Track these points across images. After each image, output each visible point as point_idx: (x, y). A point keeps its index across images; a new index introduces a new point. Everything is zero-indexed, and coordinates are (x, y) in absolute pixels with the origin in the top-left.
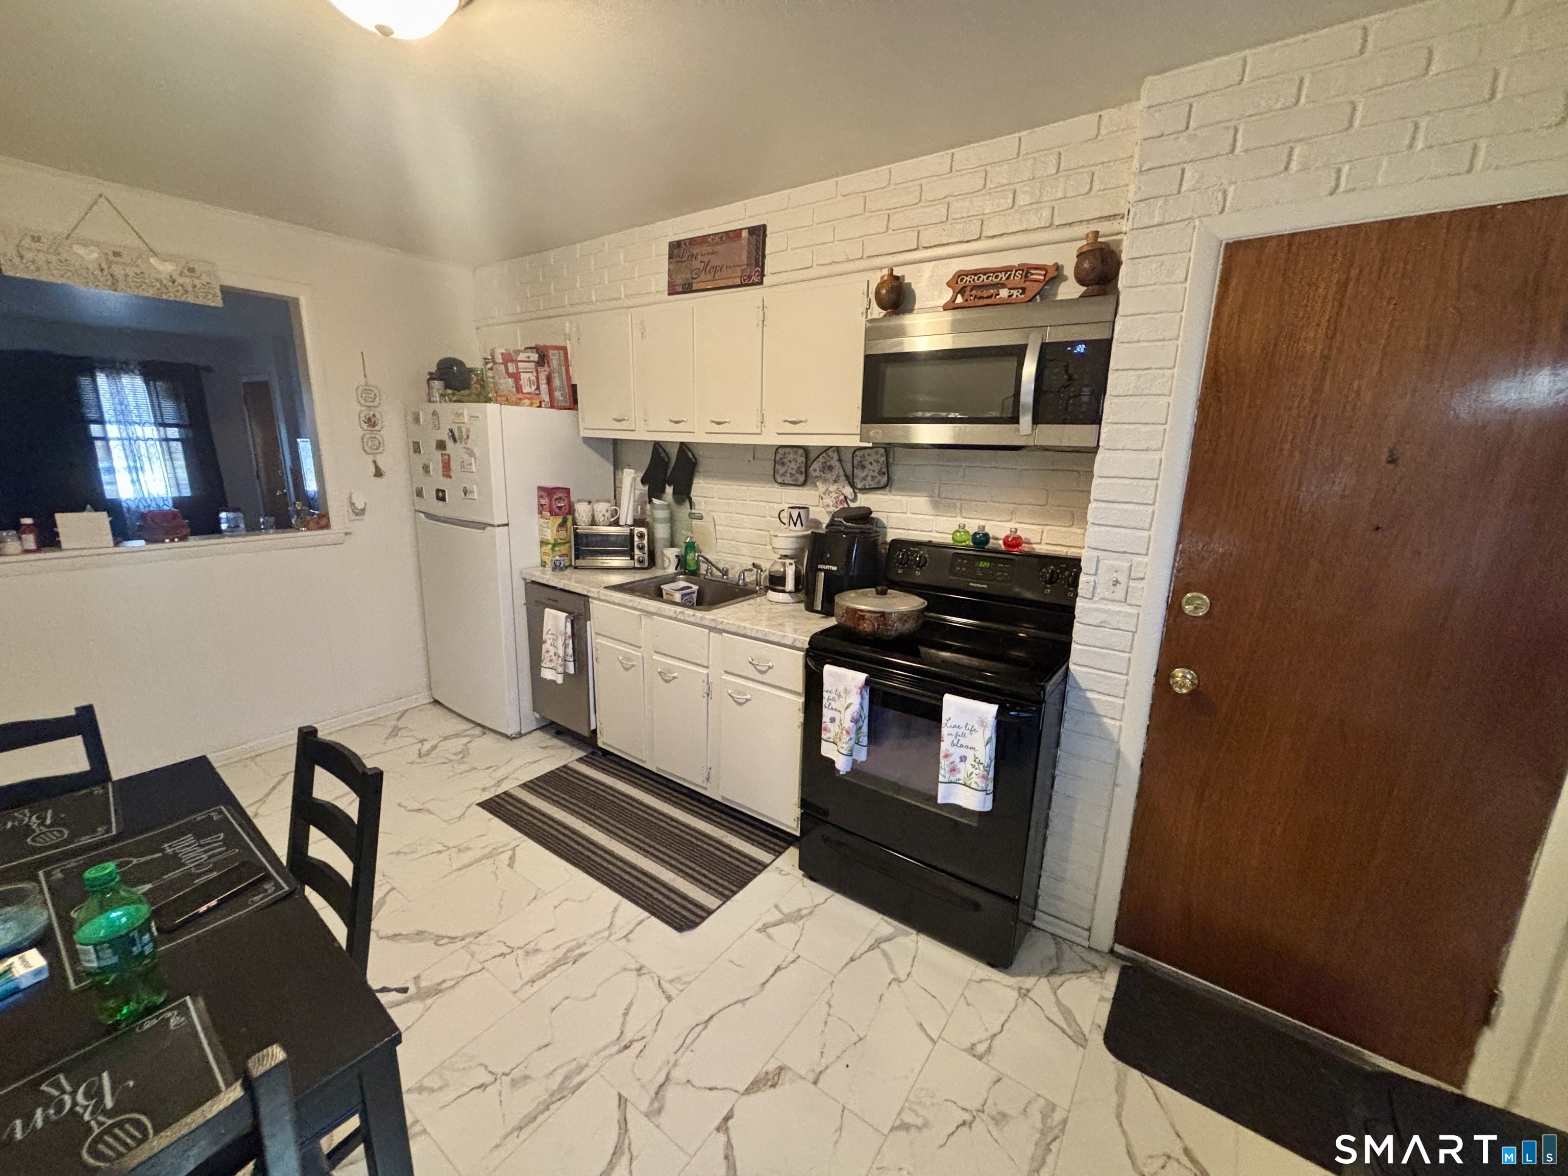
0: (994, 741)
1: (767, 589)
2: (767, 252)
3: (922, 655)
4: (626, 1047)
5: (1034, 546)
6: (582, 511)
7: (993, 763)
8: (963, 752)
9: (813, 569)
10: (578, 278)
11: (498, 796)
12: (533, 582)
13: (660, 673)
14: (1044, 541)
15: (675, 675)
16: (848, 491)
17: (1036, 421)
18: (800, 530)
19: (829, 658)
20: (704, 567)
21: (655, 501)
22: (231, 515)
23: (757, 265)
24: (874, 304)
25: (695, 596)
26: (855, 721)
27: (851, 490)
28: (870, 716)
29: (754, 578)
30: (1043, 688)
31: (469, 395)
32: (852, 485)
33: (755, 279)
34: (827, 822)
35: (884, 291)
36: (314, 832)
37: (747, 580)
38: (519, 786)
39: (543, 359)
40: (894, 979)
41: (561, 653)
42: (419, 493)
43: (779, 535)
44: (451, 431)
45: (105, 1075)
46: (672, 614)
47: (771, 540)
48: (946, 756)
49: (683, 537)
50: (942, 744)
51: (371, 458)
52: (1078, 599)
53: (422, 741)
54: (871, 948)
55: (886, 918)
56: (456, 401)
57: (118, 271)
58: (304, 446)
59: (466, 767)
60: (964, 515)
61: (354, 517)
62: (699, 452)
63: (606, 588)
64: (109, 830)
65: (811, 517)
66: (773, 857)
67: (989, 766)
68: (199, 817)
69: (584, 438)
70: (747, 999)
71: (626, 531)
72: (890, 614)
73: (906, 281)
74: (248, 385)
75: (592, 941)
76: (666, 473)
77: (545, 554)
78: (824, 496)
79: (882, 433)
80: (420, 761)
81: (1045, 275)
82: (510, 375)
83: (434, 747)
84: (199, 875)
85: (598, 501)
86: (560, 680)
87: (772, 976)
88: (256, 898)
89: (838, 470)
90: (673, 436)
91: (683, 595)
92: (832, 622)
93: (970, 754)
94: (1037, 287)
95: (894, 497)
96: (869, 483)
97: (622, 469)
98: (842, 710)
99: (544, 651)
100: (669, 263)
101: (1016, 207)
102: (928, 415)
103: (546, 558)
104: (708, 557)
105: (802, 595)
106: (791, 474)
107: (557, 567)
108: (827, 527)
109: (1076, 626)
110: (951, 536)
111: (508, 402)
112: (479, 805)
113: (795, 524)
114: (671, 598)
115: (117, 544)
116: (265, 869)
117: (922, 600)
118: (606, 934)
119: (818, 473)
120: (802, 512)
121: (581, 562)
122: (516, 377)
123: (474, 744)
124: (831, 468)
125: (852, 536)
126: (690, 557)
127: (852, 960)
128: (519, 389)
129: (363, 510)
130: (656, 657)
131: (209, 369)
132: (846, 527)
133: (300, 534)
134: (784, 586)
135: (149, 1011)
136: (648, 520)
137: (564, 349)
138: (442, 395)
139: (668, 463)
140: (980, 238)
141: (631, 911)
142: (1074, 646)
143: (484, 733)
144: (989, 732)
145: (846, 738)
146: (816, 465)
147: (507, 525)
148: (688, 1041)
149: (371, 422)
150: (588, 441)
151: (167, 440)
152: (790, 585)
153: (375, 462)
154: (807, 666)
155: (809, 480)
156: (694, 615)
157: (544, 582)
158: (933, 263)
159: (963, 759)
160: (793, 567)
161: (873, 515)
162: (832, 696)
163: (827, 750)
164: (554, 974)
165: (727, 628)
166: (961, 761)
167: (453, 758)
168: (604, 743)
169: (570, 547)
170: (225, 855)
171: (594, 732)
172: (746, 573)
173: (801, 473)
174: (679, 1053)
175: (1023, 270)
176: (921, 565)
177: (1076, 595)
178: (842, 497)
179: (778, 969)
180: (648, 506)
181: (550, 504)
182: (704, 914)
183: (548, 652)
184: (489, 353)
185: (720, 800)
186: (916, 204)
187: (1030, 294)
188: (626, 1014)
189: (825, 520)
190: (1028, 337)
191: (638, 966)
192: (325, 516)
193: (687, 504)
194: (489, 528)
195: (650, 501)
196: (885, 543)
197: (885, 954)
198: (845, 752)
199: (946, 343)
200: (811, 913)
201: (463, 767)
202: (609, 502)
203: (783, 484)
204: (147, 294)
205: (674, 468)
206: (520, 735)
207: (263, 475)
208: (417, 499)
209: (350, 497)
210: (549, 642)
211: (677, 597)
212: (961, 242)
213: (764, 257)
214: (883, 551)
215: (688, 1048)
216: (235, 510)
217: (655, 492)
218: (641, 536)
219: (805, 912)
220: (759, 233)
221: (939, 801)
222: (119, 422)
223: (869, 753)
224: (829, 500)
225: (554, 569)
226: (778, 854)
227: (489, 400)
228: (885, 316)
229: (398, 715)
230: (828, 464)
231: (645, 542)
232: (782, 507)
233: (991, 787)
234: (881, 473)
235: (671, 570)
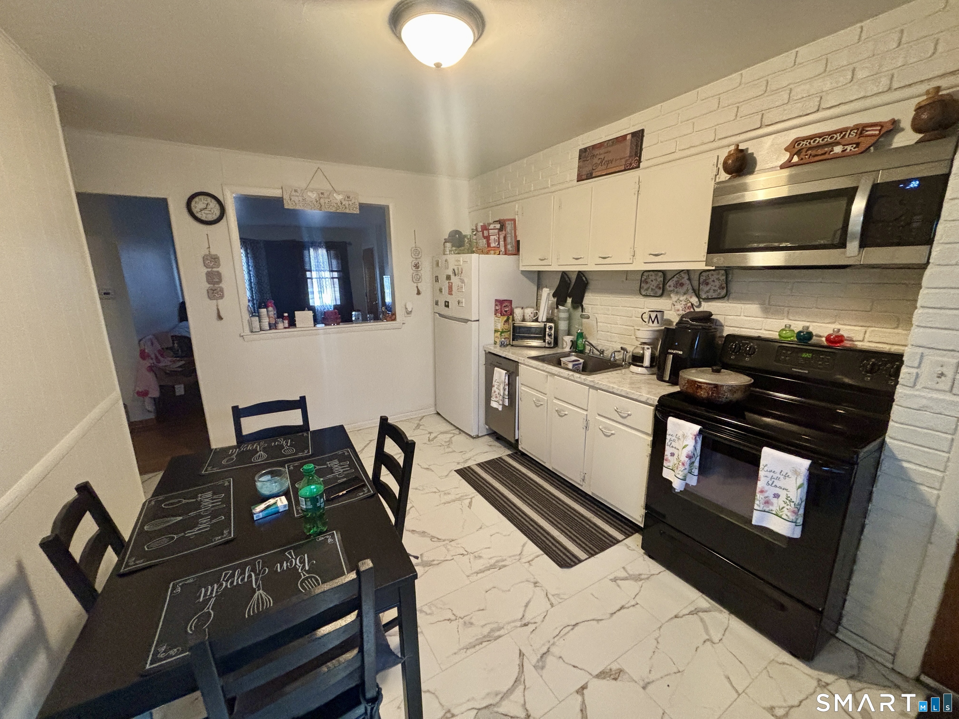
0: (806, 486)
1: (630, 364)
2: (643, 147)
3: (747, 417)
4: (526, 625)
5: (856, 343)
6: (518, 313)
7: (803, 504)
8: (777, 491)
9: (664, 353)
10: (524, 178)
11: (465, 468)
12: (489, 353)
13: (556, 411)
14: (866, 340)
15: (566, 413)
16: (694, 300)
17: (862, 245)
18: (656, 326)
19: (673, 413)
20: (588, 348)
21: (560, 307)
22: (357, 313)
23: (636, 155)
24: (722, 170)
25: (581, 366)
26: (689, 457)
27: (697, 300)
28: (701, 455)
29: (621, 357)
30: (857, 454)
31: (463, 250)
32: (698, 296)
33: (634, 165)
34: (664, 522)
35: (730, 161)
36: (383, 468)
37: (617, 358)
38: (476, 464)
39: (502, 227)
40: (708, 640)
41: (502, 394)
42: (437, 303)
43: (641, 329)
44: (454, 270)
45: (306, 555)
46: (566, 376)
47: (635, 332)
48: (762, 492)
49: (576, 329)
50: (759, 483)
51: (415, 285)
52: (898, 386)
53: (430, 433)
54: (691, 613)
55: (704, 596)
56: (456, 254)
57: (322, 201)
58: (387, 280)
59: (450, 450)
60: (791, 318)
61: (406, 315)
62: (589, 277)
63: (529, 358)
64: (309, 452)
65: (665, 317)
66: (624, 537)
67: (800, 505)
68: (340, 452)
69: (522, 271)
70: (601, 620)
71: (542, 325)
72: (722, 386)
73: (750, 152)
74: (365, 251)
75: (509, 559)
76: (568, 291)
77: (497, 337)
78: (675, 304)
79: (722, 259)
80: (429, 443)
81: (880, 130)
82: (485, 237)
83: (436, 437)
84: (340, 479)
85: (527, 307)
86: (500, 408)
87: (619, 610)
88: (360, 494)
89: (688, 286)
90: (574, 267)
91: (574, 365)
92: (677, 389)
93: (783, 494)
94: (872, 140)
95: (729, 304)
96: (711, 294)
97: (542, 289)
98: (680, 448)
99: (493, 391)
100: (579, 162)
101: (855, 80)
102: (762, 245)
103: (498, 341)
104: (591, 342)
105: (655, 370)
106: (652, 289)
107: (502, 345)
108: (677, 324)
109: (895, 407)
110: (778, 333)
111: (483, 253)
112: (455, 471)
113: (653, 322)
114: (566, 366)
115: (315, 325)
116: (364, 481)
117: (749, 378)
118: (518, 557)
119: (672, 288)
120: (658, 314)
121: (515, 343)
122: (488, 238)
123: (455, 437)
124: (682, 285)
125: (695, 331)
126: (580, 341)
127: (676, 617)
128: (489, 245)
129: (411, 311)
130: (555, 401)
131: (350, 244)
132: (692, 325)
133: (383, 323)
134: (642, 362)
135: (321, 533)
136: (555, 318)
137: (514, 220)
138: (450, 251)
139: (570, 284)
140: (818, 110)
141: (532, 549)
142: (891, 423)
143: (460, 433)
144: (802, 479)
145: (681, 468)
146: (670, 283)
147: (478, 320)
148: (563, 633)
149: (417, 266)
150: (523, 272)
151: (333, 278)
152: (647, 362)
153: (417, 287)
154: (655, 416)
155: (665, 293)
156: (580, 377)
157: (495, 352)
158: (773, 136)
159: (777, 496)
160: (650, 351)
161: (713, 317)
162: (673, 438)
163: (667, 474)
164: (488, 572)
165: (601, 387)
166: (775, 497)
167: (443, 443)
168: (522, 448)
169: (510, 334)
170: (349, 472)
171: (517, 441)
172: (616, 353)
173: (660, 288)
174: (556, 639)
175: (858, 129)
176: (751, 353)
177: (897, 383)
178: (689, 304)
179: (622, 608)
180: (556, 311)
181: (501, 308)
182: (577, 562)
183: (495, 392)
184: (474, 225)
185: (590, 494)
186: (762, 95)
187: (863, 147)
188: (526, 606)
189: (676, 320)
190: (859, 181)
191: (535, 580)
192: (394, 314)
193: (580, 309)
194: (469, 322)
195: (557, 308)
196: (722, 337)
197: (702, 620)
198: (681, 477)
199: (783, 192)
200: (648, 578)
201: (447, 450)
202: (533, 308)
203: (646, 296)
204: (332, 211)
205: (573, 288)
206: (478, 437)
207: (368, 294)
208: (435, 306)
209: (406, 306)
210: (496, 386)
211: (570, 366)
212: (800, 116)
213: (641, 149)
214: (720, 342)
215: (561, 637)
216: (358, 311)
217: (561, 302)
218: (551, 328)
219: (643, 577)
220: (639, 136)
221: (754, 522)
222: (316, 270)
223: (698, 481)
224: (679, 307)
225: (501, 346)
226: (628, 536)
227: (473, 252)
228: (730, 178)
229: (419, 419)
230: (680, 282)
231: (553, 332)
232: (644, 311)
233: (800, 521)
234: (721, 288)
235: (567, 349)
